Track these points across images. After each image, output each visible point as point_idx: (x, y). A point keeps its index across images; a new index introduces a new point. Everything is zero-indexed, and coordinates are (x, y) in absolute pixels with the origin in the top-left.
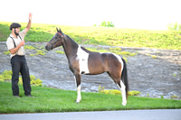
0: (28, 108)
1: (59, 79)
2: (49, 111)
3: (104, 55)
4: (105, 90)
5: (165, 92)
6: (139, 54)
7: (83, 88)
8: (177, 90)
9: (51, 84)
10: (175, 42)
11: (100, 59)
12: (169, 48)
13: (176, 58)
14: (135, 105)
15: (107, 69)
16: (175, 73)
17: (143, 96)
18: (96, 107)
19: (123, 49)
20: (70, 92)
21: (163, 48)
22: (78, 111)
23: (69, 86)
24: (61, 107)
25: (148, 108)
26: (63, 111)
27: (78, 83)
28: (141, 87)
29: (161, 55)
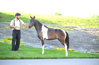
0: (17, 57)
1: (33, 42)
2: (27, 58)
3: (56, 30)
4: (57, 48)
5: (88, 50)
6: (75, 30)
7: (45, 47)
8: (94, 49)
9: (29, 44)
10: (94, 24)
11: (54, 32)
12: (91, 27)
13: (94, 32)
14: (73, 56)
15: (57, 37)
16: (94, 40)
17: (76, 51)
18: (52, 57)
19: (66, 27)
20: (38, 49)
21: (88, 27)
22: (42, 59)
23: (38, 45)
24: (34, 57)
25: (79, 58)
26: (35, 58)
27: (43, 44)
28: (75, 47)
29: (86, 30)
